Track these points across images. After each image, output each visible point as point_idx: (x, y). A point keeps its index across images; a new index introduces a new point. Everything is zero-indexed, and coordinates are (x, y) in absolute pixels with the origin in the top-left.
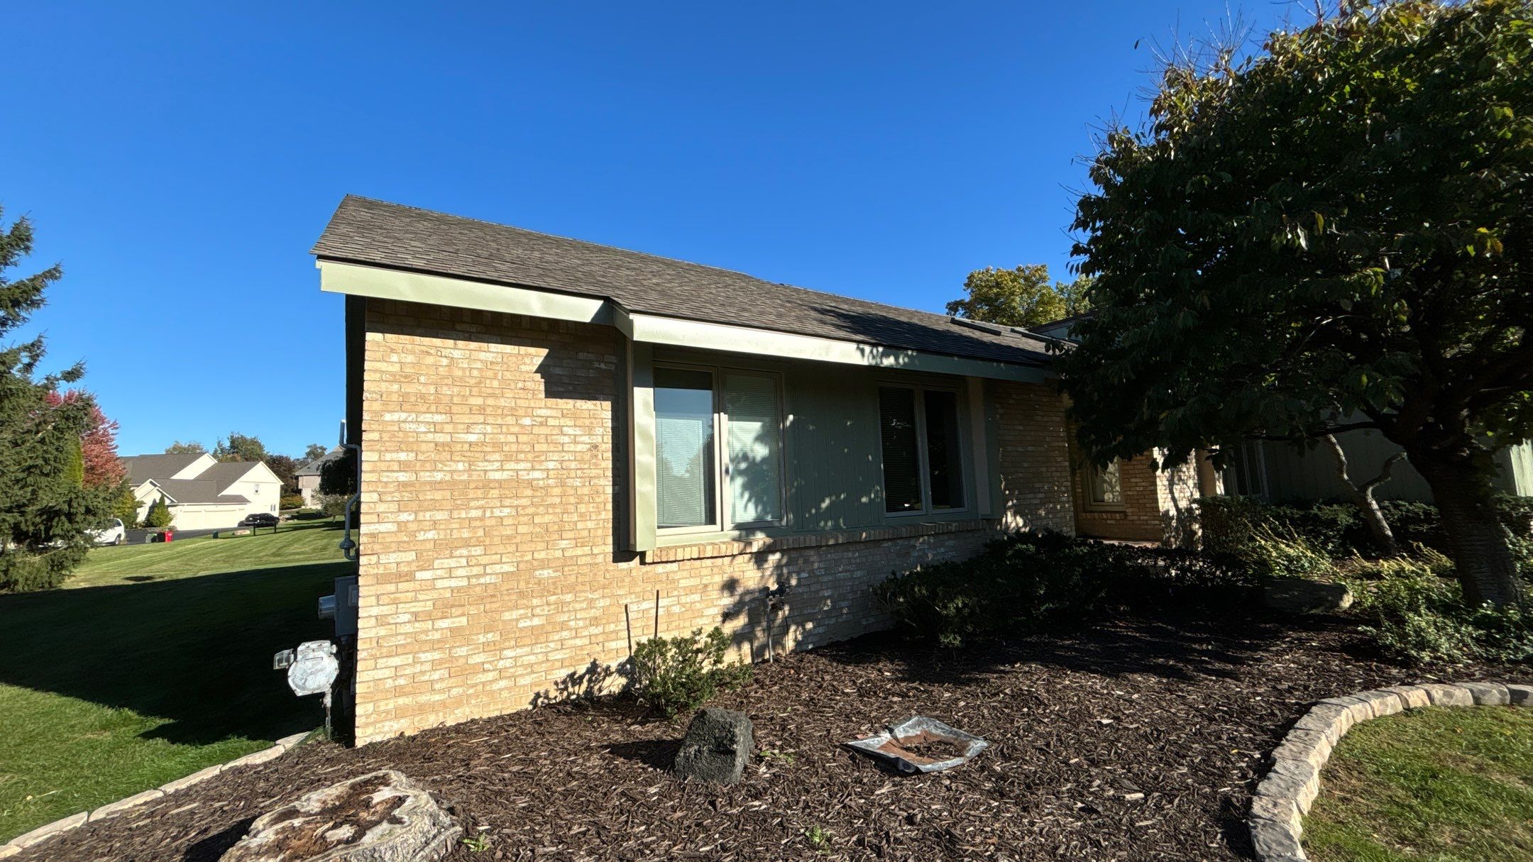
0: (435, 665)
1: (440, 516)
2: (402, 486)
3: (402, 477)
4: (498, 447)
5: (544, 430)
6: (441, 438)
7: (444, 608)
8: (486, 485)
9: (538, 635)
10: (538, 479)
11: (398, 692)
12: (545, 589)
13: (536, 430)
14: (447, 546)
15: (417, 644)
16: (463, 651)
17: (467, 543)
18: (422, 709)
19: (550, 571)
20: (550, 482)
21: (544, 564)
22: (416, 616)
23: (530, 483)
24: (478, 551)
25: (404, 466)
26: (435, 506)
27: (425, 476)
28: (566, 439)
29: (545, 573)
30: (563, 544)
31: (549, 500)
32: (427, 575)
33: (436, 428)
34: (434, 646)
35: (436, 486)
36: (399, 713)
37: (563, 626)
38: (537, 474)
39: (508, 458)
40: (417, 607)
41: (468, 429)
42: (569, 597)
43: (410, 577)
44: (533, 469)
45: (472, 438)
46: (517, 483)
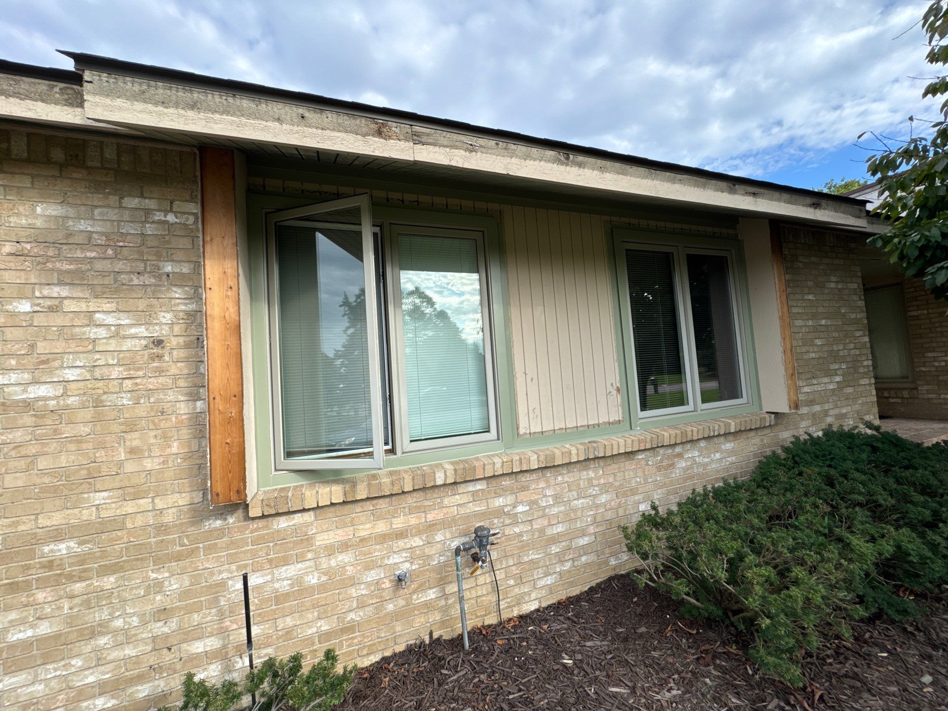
5: (58, 320)
10: (45, 399)
12: (62, 574)
13: (39, 320)
19: (72, 544)
20: (70, 401)
21: (57, 535)
28: (102, 333)
29: (63, 548)
30: (99, 498)
31: (68, 431)
37: (100, 629)
38: (42, 391)
44: (36, 382)
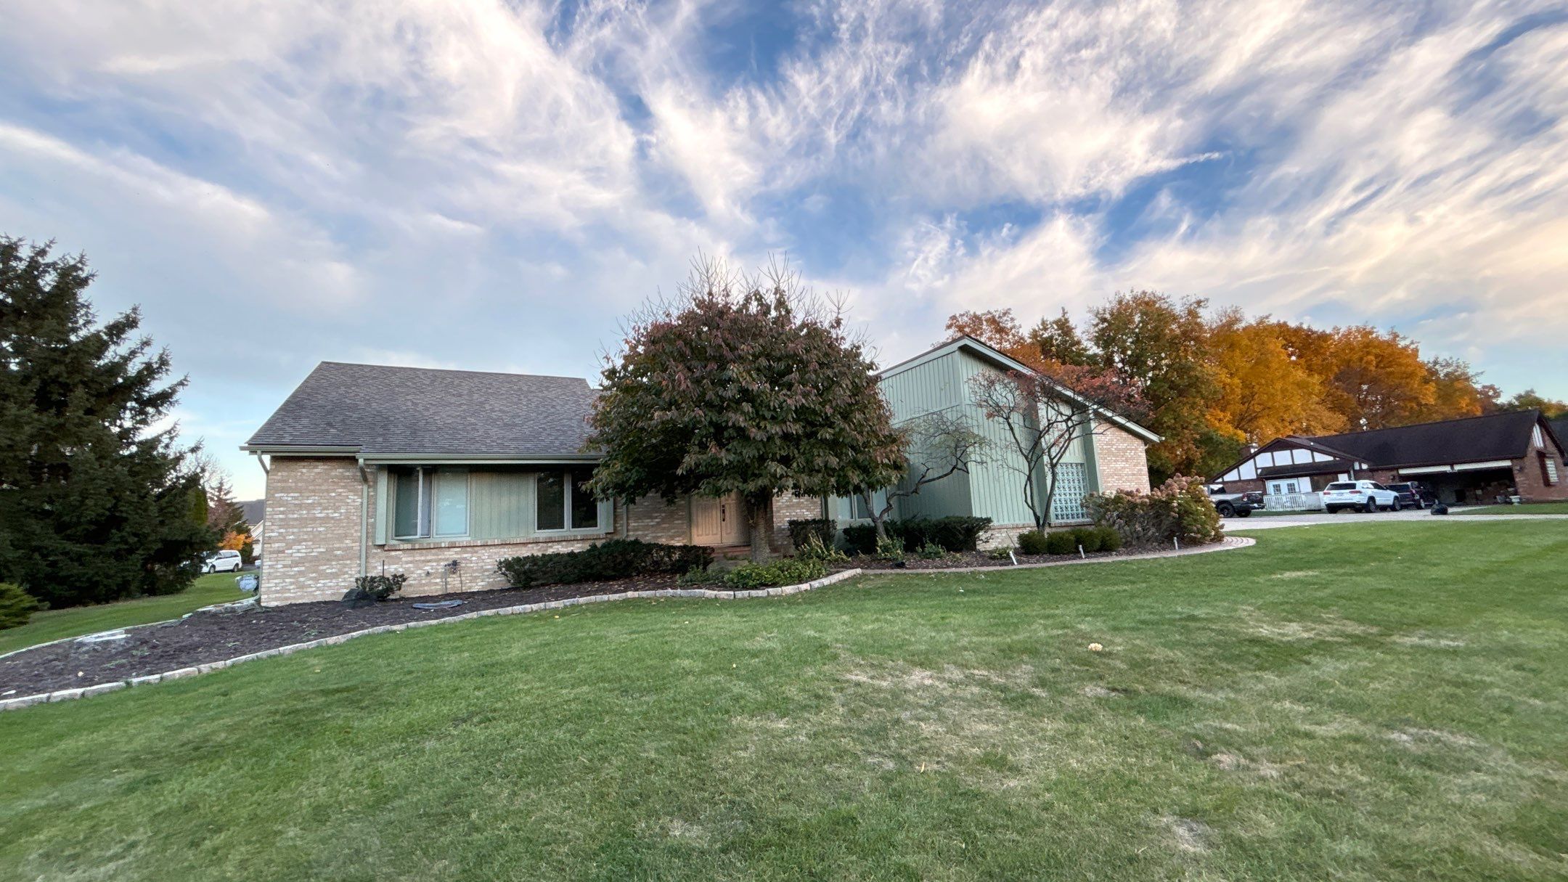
0: (292, 584)
1: (295, 530)
2: (281, 520)
3: (281, 516)
4: (320, 504)
6: (296, 502)
7: (296, 564)
8: (315, 519)
9: (335, 576)
10: (337, 517)
11: (277, 592)
12: (338, 558)
14: (299, 542)
15: (285, 576)
16: (302, 579)
17: (305, 540)
18: (287, 599)
20: (342, 517)
21: (339, 549)
22: (285, 566)
23: (333, 518)
24: (310, 543)
25: (282, 513)
26: (293, 527)
27: (291, 516)
29: (339, 552)
32: (290, 551)
33: (296, 498)
34: (291, 577)
35: (296, 519)
36: (276, 599)
37: (346, 573)
38: (336, 515)
39: (326, 508)
40: (285, 563)
41: (308, 498)
42: (348, 562)
43: (283, 552)
44: (335, 512)
45: (310, 501)
46: (327, 518)
